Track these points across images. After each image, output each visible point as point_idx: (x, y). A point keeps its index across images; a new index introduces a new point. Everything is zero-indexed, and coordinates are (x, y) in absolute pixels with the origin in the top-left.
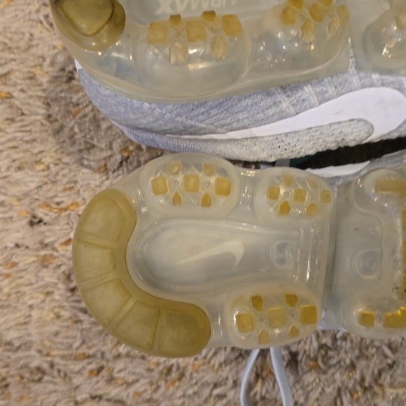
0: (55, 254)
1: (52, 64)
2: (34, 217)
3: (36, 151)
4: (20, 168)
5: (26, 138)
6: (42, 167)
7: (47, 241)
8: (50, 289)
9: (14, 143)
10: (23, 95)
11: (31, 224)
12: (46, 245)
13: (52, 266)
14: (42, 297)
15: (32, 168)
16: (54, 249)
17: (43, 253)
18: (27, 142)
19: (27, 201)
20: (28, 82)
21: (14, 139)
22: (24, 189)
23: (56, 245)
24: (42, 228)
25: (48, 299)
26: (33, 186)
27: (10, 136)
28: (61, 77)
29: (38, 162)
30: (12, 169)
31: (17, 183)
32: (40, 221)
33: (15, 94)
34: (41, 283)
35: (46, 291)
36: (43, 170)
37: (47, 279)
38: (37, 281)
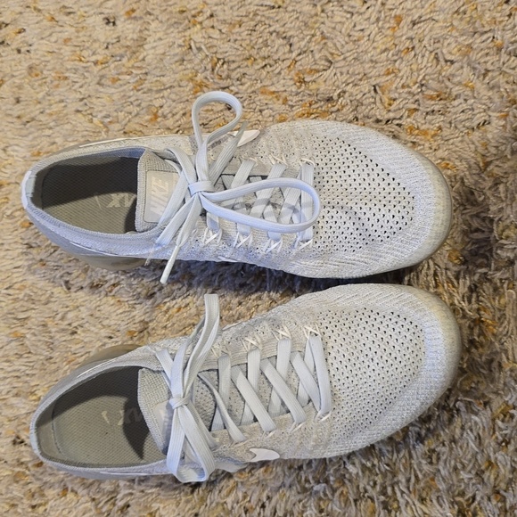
0: (27, 472)
1: (63, 318)
2: (18, 438)
3: (33, 384)
4: (17, 395)
5: (27, 372)
6: (34, 398)
7: (23, 460)
8: (16, 503)
9: (18, 374)
10: (34, 338)
11: (14, 443)
12: (22, 463)
13: (22, 482)
14: (7, 507)
15: (26, 397)
16: (27, 468)
17: (17, 469)
18: (28, 375)
19: (15, 423)
20: (41, 328)
21: (19, 370)
22: (16, 412)
23: (30, 465)
24: (23, 448)
25: (12, 510)
26: (24, 411)
27: (16, 368)
28: (67, 330)
29: (32, 393)
30: (11, 394)
31: (12, 406)
32: (22, 442)
33: (28, 336)
34: (9, 495)
35: (12, 503)
36: (35, 400)
37: (15, 493)
38: (7, 493)
